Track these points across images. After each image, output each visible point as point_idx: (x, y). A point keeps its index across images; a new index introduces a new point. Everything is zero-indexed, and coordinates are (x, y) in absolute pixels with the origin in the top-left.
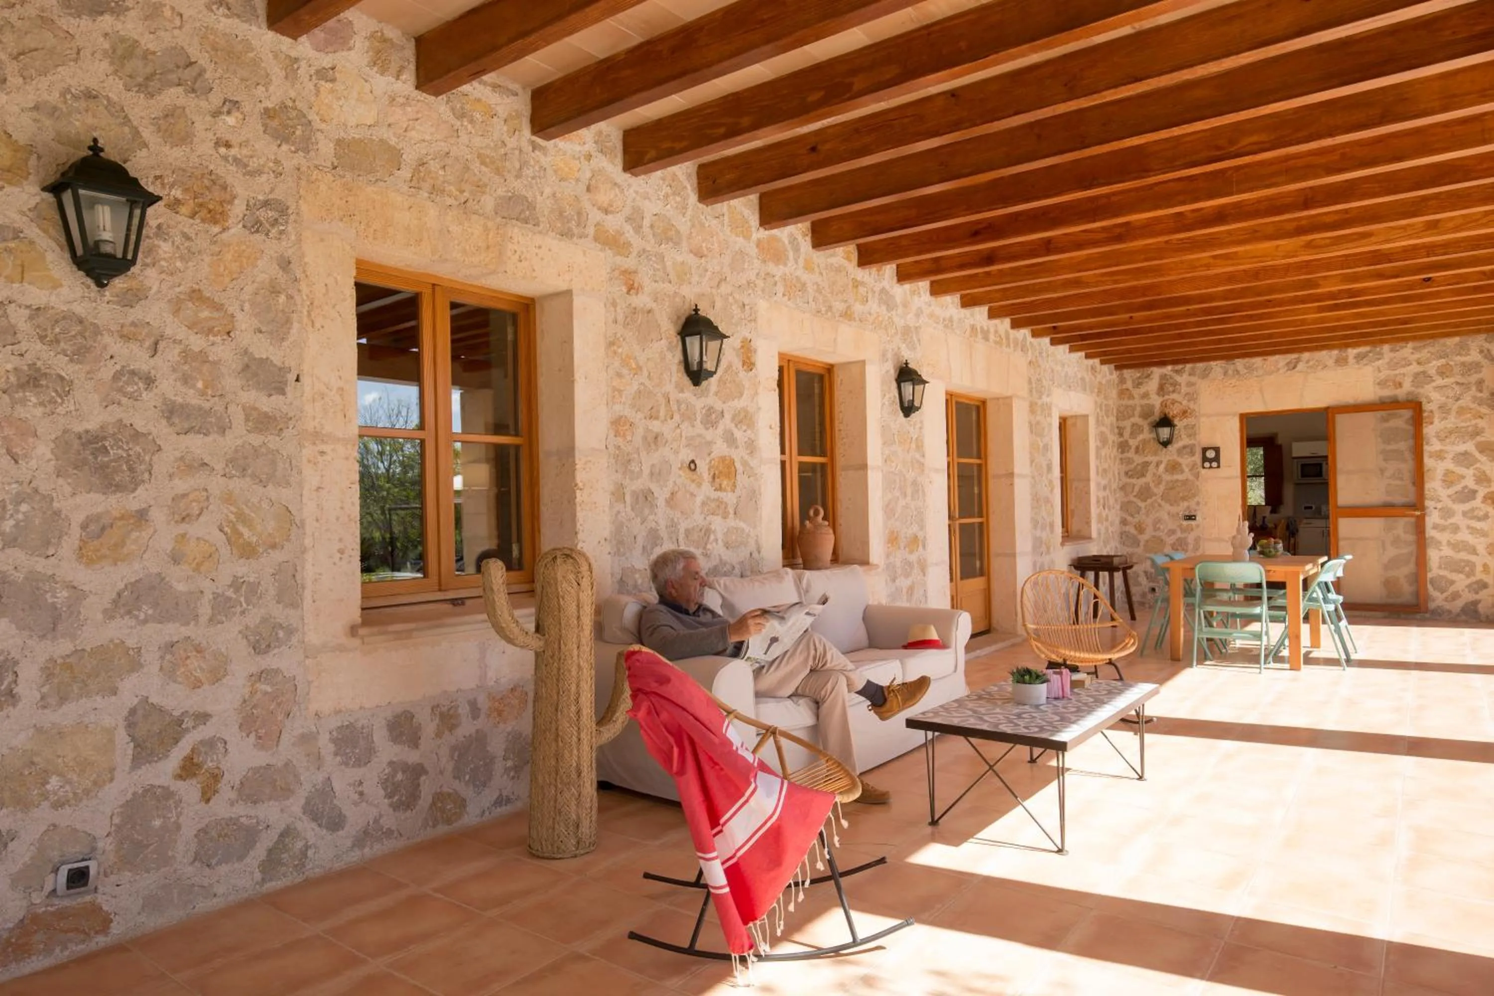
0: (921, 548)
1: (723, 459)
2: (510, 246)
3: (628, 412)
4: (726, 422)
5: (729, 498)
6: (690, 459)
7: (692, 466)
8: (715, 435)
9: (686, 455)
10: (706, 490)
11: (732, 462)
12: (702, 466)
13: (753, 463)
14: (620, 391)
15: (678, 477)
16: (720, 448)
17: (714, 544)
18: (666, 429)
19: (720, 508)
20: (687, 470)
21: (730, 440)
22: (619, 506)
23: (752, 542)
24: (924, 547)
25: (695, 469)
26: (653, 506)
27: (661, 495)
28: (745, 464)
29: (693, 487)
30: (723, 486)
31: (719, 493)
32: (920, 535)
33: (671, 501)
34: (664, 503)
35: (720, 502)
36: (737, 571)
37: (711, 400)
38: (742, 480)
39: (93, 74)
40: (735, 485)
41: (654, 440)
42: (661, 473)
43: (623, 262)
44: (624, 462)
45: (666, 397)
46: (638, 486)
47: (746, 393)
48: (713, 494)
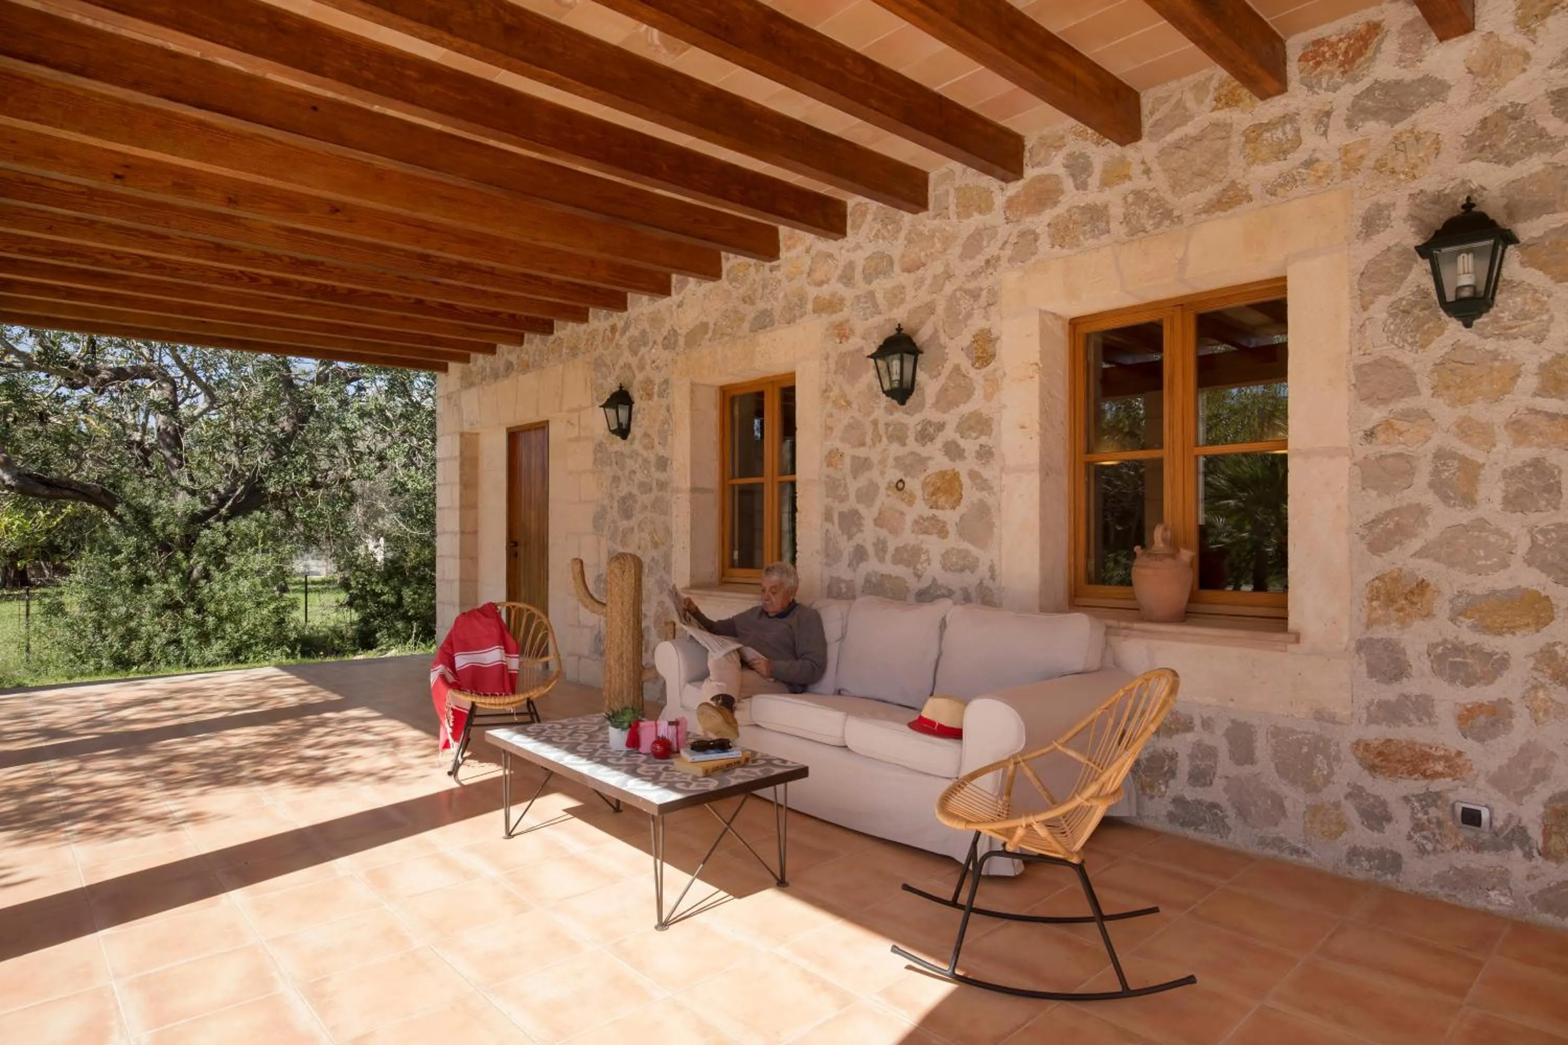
1: (943, 474)
2: (758, 349)
3: (838, 444)
4: (949, 433)
5: (950, 515)
6: (898, 478)
7: (899, 486)
8: (933, 449)
9: (894, 475)
10: (921, 508)
11: (956, 476)
12: (914, 484)
13: (989, 472)
14: (831, 429)
15: (885, 499)
16: (942, 463)
17: (925, 564)
18: (874, 455)
20: (895, 489)
21: (953, 451)
22: (828, 525)
23: (983, 565)
25: (902, 489)
26: (859, 526)
27: (868, 515)
28: (974, 474)
29: (903, 507)
30: (939, 503)
31: (934, 511)
33: (880, 522)
34: (872, 523)
35: (935, 519)
36: (958, 595)
37: (929, 413)
38: (971, 493)
39: (626, 357)
40: (958, 501)
41: (861, 465)
42: (868, 495)
43: (837, 318)
44: (833, 487)
45: (875, 423)
46: (845, 507)
47: (978, 393)
48: (928, 512)
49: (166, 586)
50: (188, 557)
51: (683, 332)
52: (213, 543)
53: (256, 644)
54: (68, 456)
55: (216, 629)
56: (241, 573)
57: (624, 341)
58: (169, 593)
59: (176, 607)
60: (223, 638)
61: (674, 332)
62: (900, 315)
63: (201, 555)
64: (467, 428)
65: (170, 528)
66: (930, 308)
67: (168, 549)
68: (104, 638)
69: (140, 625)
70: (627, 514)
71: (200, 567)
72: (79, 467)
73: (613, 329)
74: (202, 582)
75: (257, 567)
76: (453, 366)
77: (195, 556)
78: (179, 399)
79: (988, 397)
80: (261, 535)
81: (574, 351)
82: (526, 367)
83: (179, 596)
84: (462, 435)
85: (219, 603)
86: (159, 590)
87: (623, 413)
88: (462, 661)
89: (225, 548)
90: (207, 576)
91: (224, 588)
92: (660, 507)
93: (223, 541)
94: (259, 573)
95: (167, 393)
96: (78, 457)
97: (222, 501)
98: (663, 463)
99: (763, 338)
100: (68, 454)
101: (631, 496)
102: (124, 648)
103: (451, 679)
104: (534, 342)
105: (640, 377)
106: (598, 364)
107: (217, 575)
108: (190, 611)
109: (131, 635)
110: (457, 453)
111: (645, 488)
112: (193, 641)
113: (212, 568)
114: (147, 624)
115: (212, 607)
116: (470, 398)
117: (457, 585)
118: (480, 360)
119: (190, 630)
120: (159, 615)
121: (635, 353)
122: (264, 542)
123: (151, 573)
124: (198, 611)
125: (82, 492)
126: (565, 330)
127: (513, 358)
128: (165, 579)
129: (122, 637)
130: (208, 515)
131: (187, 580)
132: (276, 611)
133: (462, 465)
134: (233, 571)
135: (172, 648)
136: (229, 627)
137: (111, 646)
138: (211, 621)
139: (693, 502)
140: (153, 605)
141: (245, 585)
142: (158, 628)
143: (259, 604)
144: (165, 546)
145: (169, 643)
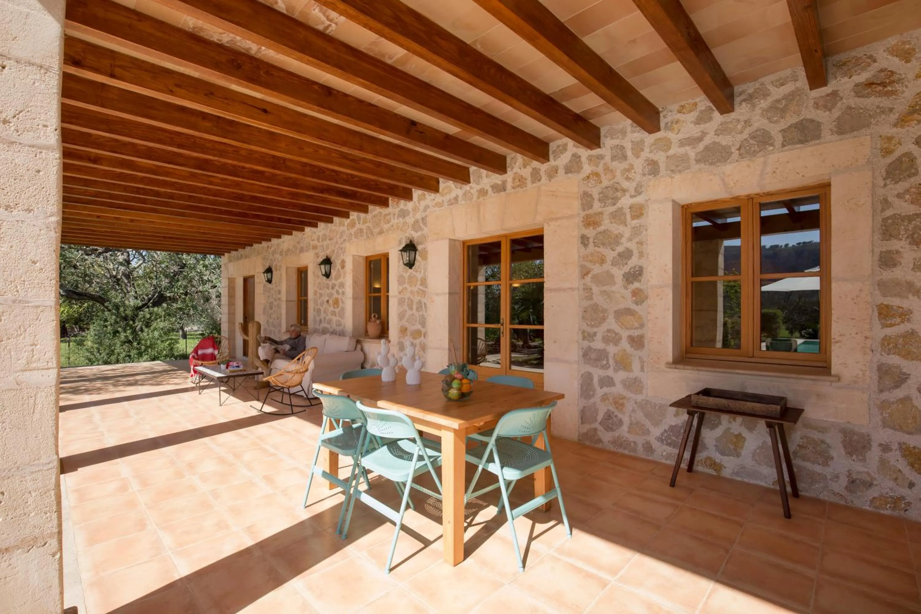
0: (422, 337)
1: (336, 299)
3: (316, 290)
4: (337, 288)
5: (337, 310)
7: (328, 301)
8: (334, 291)
9: (327, 298)
10: (332, 309)
11: (338, 299)
12: (331, 302)
13: (344, 299)
14: (315, 284)
15: (325, 305)
16: (335, 296)
17: (332, 324)
18: (323, 292)
19: (334, 313)
21: (338, 292)
22: (314, 313)
23: (343, 325)
24: (425, 336)
25: (328, 303)
26: (320, 313)
27: (322, 309)
28: (341, 299)
29: (329, 308)
30: (335, 307)
32: (423, 330)
33: (324, 312)
35: (334, 311)
36: (338, 333)
37: (333, 281)
38: (341, 305)
39: (271, 257)
40: (338, 307)
41: (321, 295)
42: (322, 304)
43: (316, 251)
44: (315, 301)
45: (323, 283)
46: (318, 307)
47: (342, 277)
48: (333, 309)
49: (125, 334)
50: (134, 323)
51: (285, 250)
52: (144, 317)
53: (161, 357)
54: (86, 282)
55: (145, 351)
56: (155, 329)
57: (271, 251)
58: (126, 336)
59: (129, 342)
60: (147, 354)
61: (282, 250)
62: (328, 252)
63: (139, 322)
64: (230, 276)
65: (127, 312)
66: (333, 251)
67: (126, 320)
68: (100, 354)
69: (115, 349)
70: (271, 308)
71: (139, 327)
72: (91, 286)
73: (268, 247)
74: (140, 333)
75: (161, 327)
76: (226, 254)
77: (137, 322)
78: (131, 259)
79: (344, 278)
80: (163, 313)
81: (259, 253)
82: (246, 257)
83: (130, 338)
84: (229, 279)
85: (146, 341)
86: (123, 336)
87: (269, 275)
88: (200, 352)
89: (150, 319)
90: (142, 330)
91: (148, 335)
92: (279, 306)
93: (148, 316)
94: (162, 329)
95: (125, 257)
96: (90, 282)
97: (149, 300)
98: (280, 292)
99: (302, 255)
100: (85, 281)
101: (272, 302)
102: (108, 358)
103: (196, 357)
104: (248, 249)
105: (274, 264)
106: (264, 258)
107: (146, 330)
108: (135, 344)
109: (111, 353)
110: (227, 285)
111: (276, 300)
112: (136, 356)
113: (144, 327)
114: (118, 349)
115: (143, 342)
116: (231, 266)
117: (227, 332)
118: (234, 253)
119: (135, 351)
120: (122, 346)
121: (273, 255)
122: (165, 317)
123: (119, 329)
124: (138, 344)
125: (91, 297)
126: (256, 246)
127: (243, 253)
128: (125, 332)
129: (108, 354)
130: (143, 306)
131: (134, 332)
132: (169, 344)
133: (229, 289)
134: (152, 328)
135: (127, 358)
136: (150, 350)
137: (103, 357)
138: (143, 347)
139: (287, 305)
140: (120, 341)
141: (156, 334)
142: (122, 350)
143: (162, 341)
144: (125, 318)
145: (126, 356)
